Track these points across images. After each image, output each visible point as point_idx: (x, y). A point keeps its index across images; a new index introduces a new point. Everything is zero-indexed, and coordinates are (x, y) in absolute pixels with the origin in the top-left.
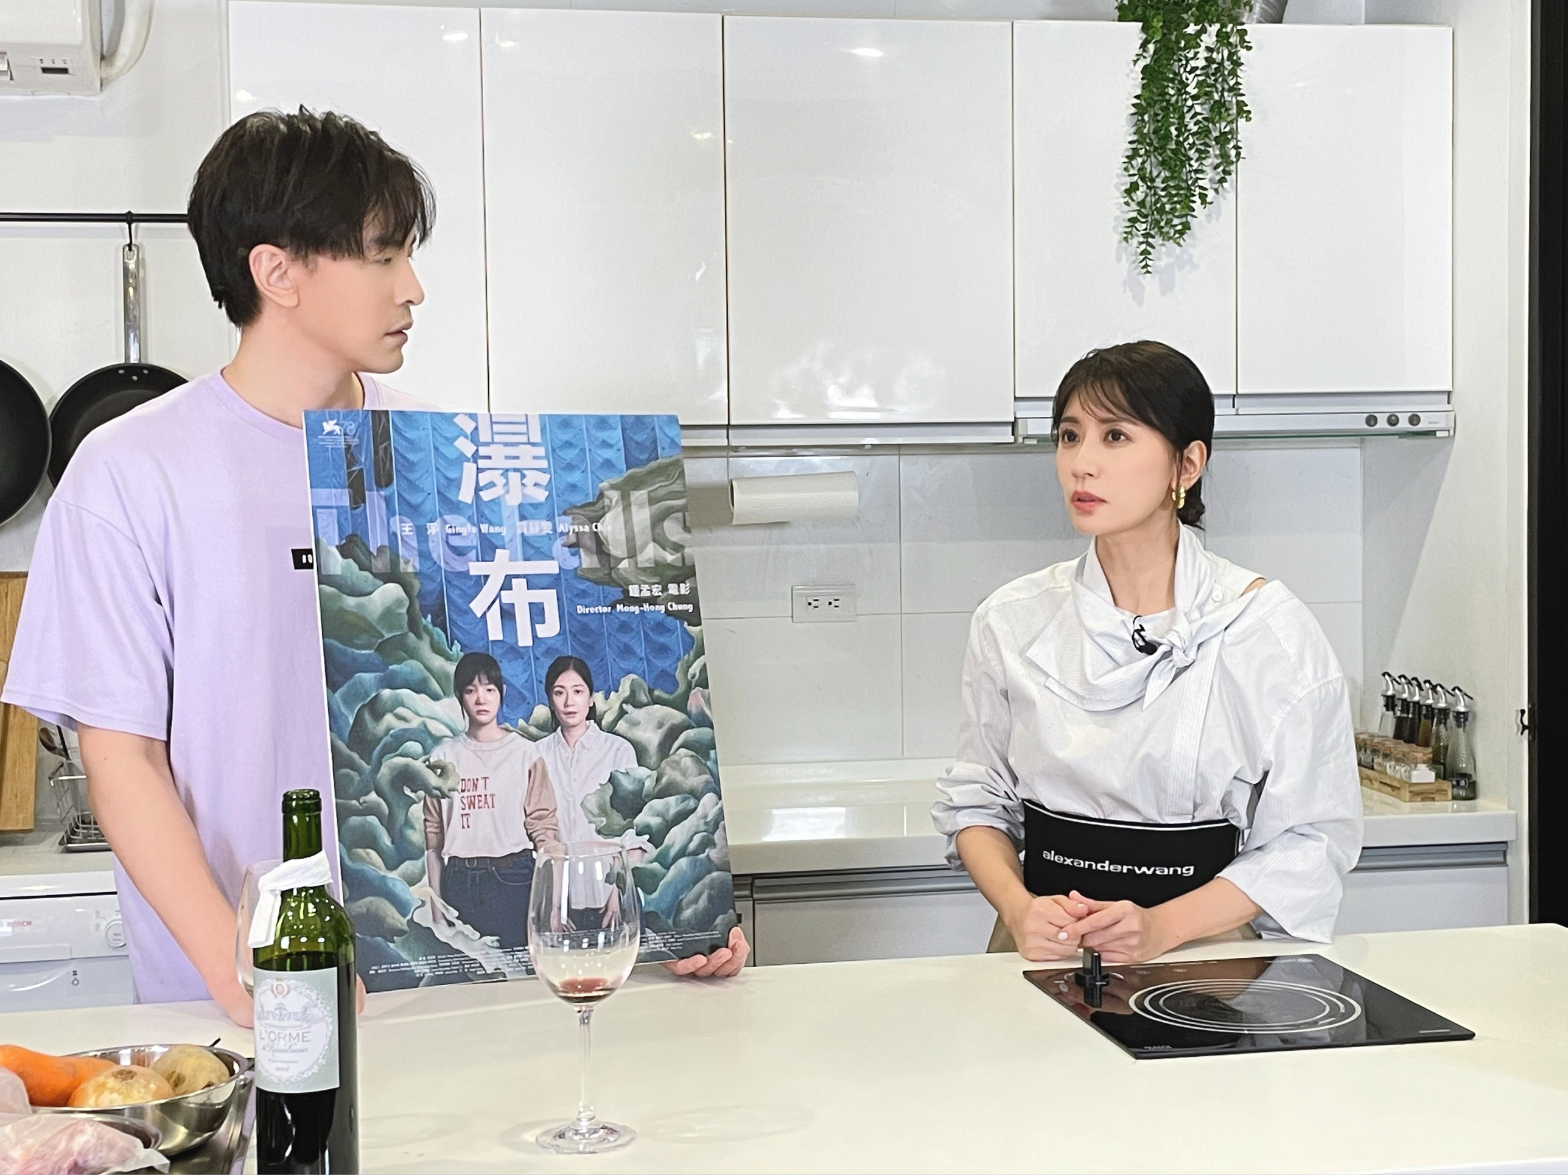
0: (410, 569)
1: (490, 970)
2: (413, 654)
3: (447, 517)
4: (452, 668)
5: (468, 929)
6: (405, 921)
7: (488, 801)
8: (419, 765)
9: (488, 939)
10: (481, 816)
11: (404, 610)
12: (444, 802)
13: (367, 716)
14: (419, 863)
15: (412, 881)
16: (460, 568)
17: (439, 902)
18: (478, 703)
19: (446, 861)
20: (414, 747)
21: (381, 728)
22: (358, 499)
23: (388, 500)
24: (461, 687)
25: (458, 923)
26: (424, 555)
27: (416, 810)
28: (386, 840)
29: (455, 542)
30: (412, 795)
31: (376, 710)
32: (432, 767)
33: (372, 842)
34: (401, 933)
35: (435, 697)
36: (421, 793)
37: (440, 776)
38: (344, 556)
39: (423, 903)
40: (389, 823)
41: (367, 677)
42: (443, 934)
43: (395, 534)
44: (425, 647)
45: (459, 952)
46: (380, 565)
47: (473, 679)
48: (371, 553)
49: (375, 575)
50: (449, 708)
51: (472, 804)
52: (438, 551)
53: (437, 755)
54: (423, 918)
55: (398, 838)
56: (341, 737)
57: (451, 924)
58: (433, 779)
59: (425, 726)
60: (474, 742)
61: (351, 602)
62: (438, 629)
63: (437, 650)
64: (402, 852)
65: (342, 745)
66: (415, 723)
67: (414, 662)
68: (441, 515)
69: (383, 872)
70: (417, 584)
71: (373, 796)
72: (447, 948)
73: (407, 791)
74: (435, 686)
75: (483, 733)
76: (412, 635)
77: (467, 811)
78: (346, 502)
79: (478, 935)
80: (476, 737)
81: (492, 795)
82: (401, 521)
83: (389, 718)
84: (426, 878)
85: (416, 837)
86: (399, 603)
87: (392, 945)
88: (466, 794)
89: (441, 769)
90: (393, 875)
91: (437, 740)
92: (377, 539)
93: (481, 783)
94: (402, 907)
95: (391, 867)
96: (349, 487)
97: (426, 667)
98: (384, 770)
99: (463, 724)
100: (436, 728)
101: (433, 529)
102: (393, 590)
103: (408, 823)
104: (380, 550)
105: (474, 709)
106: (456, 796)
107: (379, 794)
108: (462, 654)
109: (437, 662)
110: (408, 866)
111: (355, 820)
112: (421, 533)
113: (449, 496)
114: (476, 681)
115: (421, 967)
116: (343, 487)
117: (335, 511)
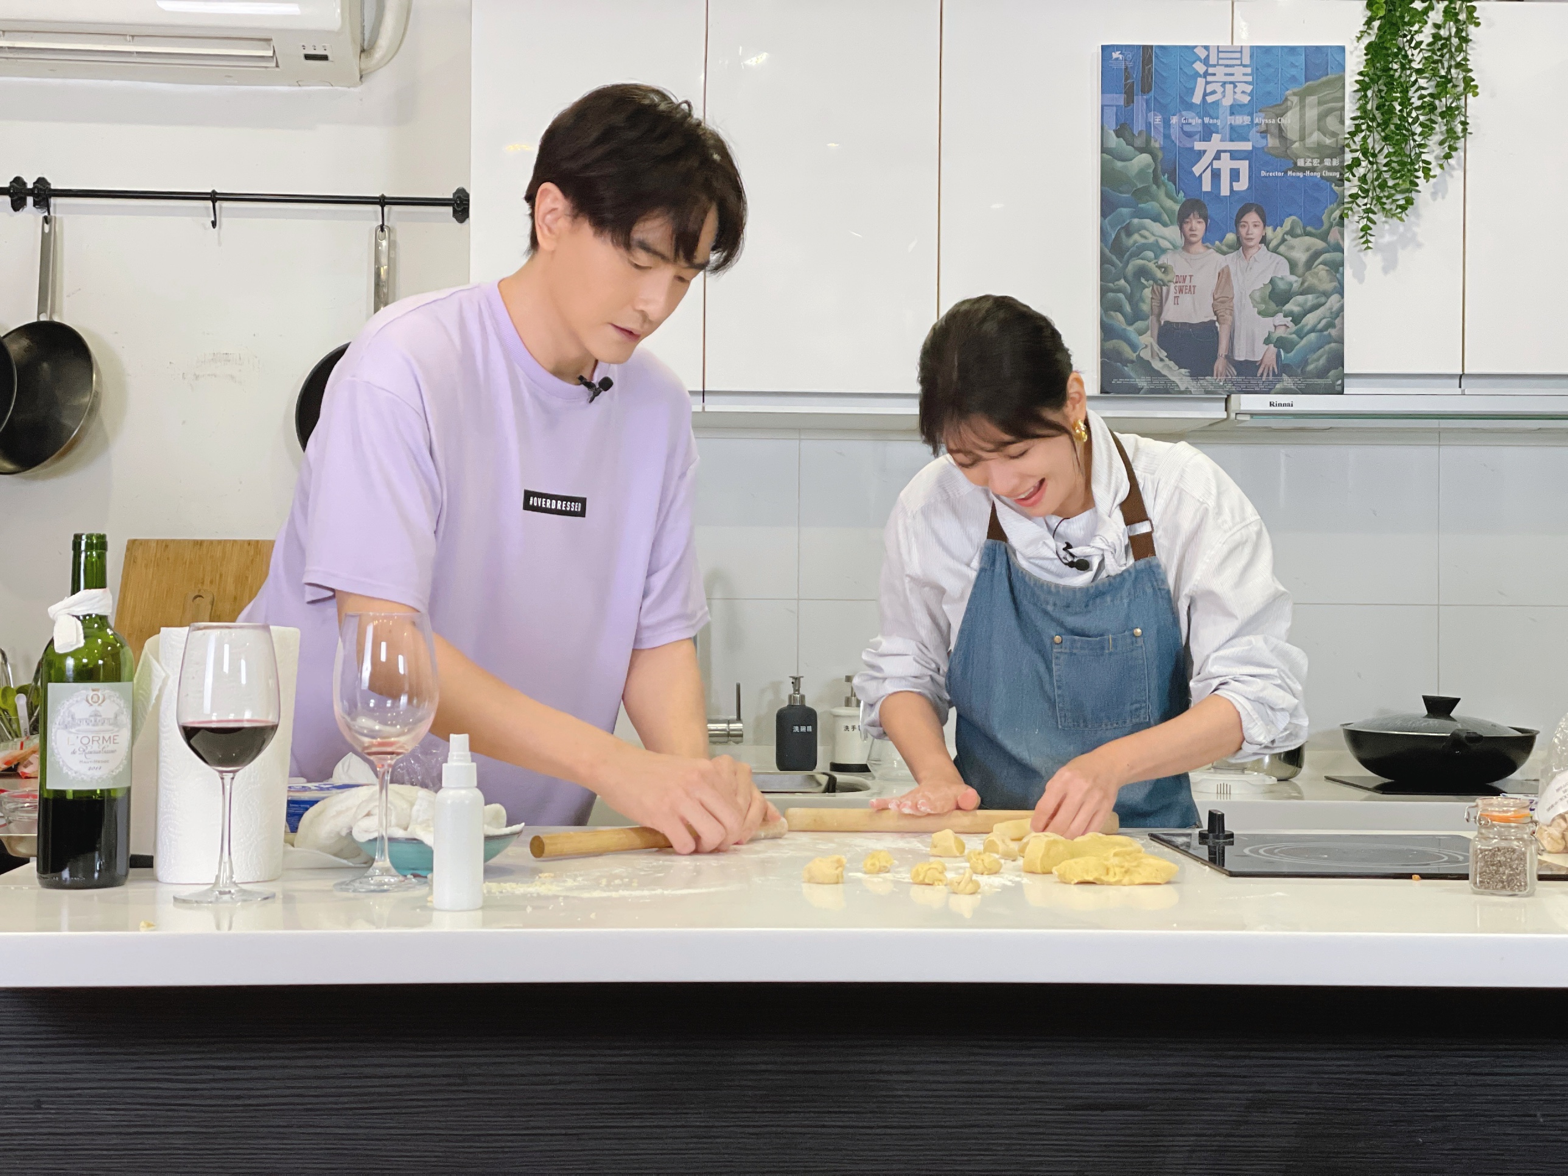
0: (1157, 145)
1: (1182, 388)
2: (1154, 198)
3: (1184, 113)
4: (1177, 207)
5: (1172, 364)
6: (1135, 355)
7: (1191, 290)
8: (1151, 265)
9: (1183, 371)
10: (1186, 299)
11: (1151, 171)
12: (1164, 288)
13: (1123, 235)
14: (1146, 323)
15: (1141, 333)
16: (1188, 146)
17: (1156, 347)
18: (1191, 230)
19: (1162, 323)
20: (1150, 254)
21: (1131, 241)
22: (1130, 100)
23: (1147, 102)
24: (1182, 219)
25: (1166, 359)
26: (1167, 137)
27: (1147, 292)
28: (1128, 308)
29: (1187, 128)
30: (1145, 282)
31: (1129, 231)
32: (1160, 267)
33: (1119, 309)
34: (1132, 362)
35: (1165, 225)
36: (1151, 282)
37: (1164, 272)
38: (1118, 136)
39: (1146, 346)
40: (1130, 298)
41: (1125, 211)
42: (1157, 365)
43: (1150, 124)
44: (1162, 194)
45: (1164, 376)
46: (1139, 142)
47: (1189, 215)
48: (1134, 135)
49: (1136, 149)
50: (1173, 232)
51: (1181, 291)
52: (1175, 133)
53: (1163, 260)
54: (1145, 354)
55: (1135, 306)
56: (1106, 246)
57: (1162, 360)
58: (1159, 274)
59: (1157, 241)
60: (1186, 254)
61: (1119, 164)
62: (1170, 183)
63: (1169, 196)
64: (1136, 316)
65: (1107, 251)
66: (1152, 239)
67: (1154, 203)
68: (1180, 111)
69: (1124, 326)
70: (1160, 155)
71: (1122, 282)
72: (1158, 374)
73: (1143, 280)
74: (1165, 217)
75: (1194, 248)
76: (1154, 187)
77: (1178, 295)
78: (1122, 103)
79: (1177, 367)
80: (1188, 252)
81: (1194, 287)
82: (1155, 115)
83: (1136, 237)
84: (1149, 333)
85: (1145, 307)
86: (1149, 166)
87: (1126, 368)
88: (1178, 284)
89: (1165, 269)
90: (1130, 329)
91: (1164, 251)
92: (1139, 126)
93: (1188, 278)
94: (1134, 347)
95: (1130, 323)
96: (1125, 93)
97: (1162, 207)
98: (1130, 267)
99: (1180, 241)
100: (1164, 244)
101: (1174, 120)
102: (1145, 158)
103: (1142, 300)
104: (1140, 133)
105: (1188, 233)
106: (1172, 286)
107: (1126, 281)
108: (1184, 199)
109: (1169, 203)
110: (1140, 324)
111: (1111, 295)
112: (1167, 123)
113: (1187, 99)
114: (1192, 215)
115: (1142, 382)
116: (1121, 93)
117: (1115, 108)
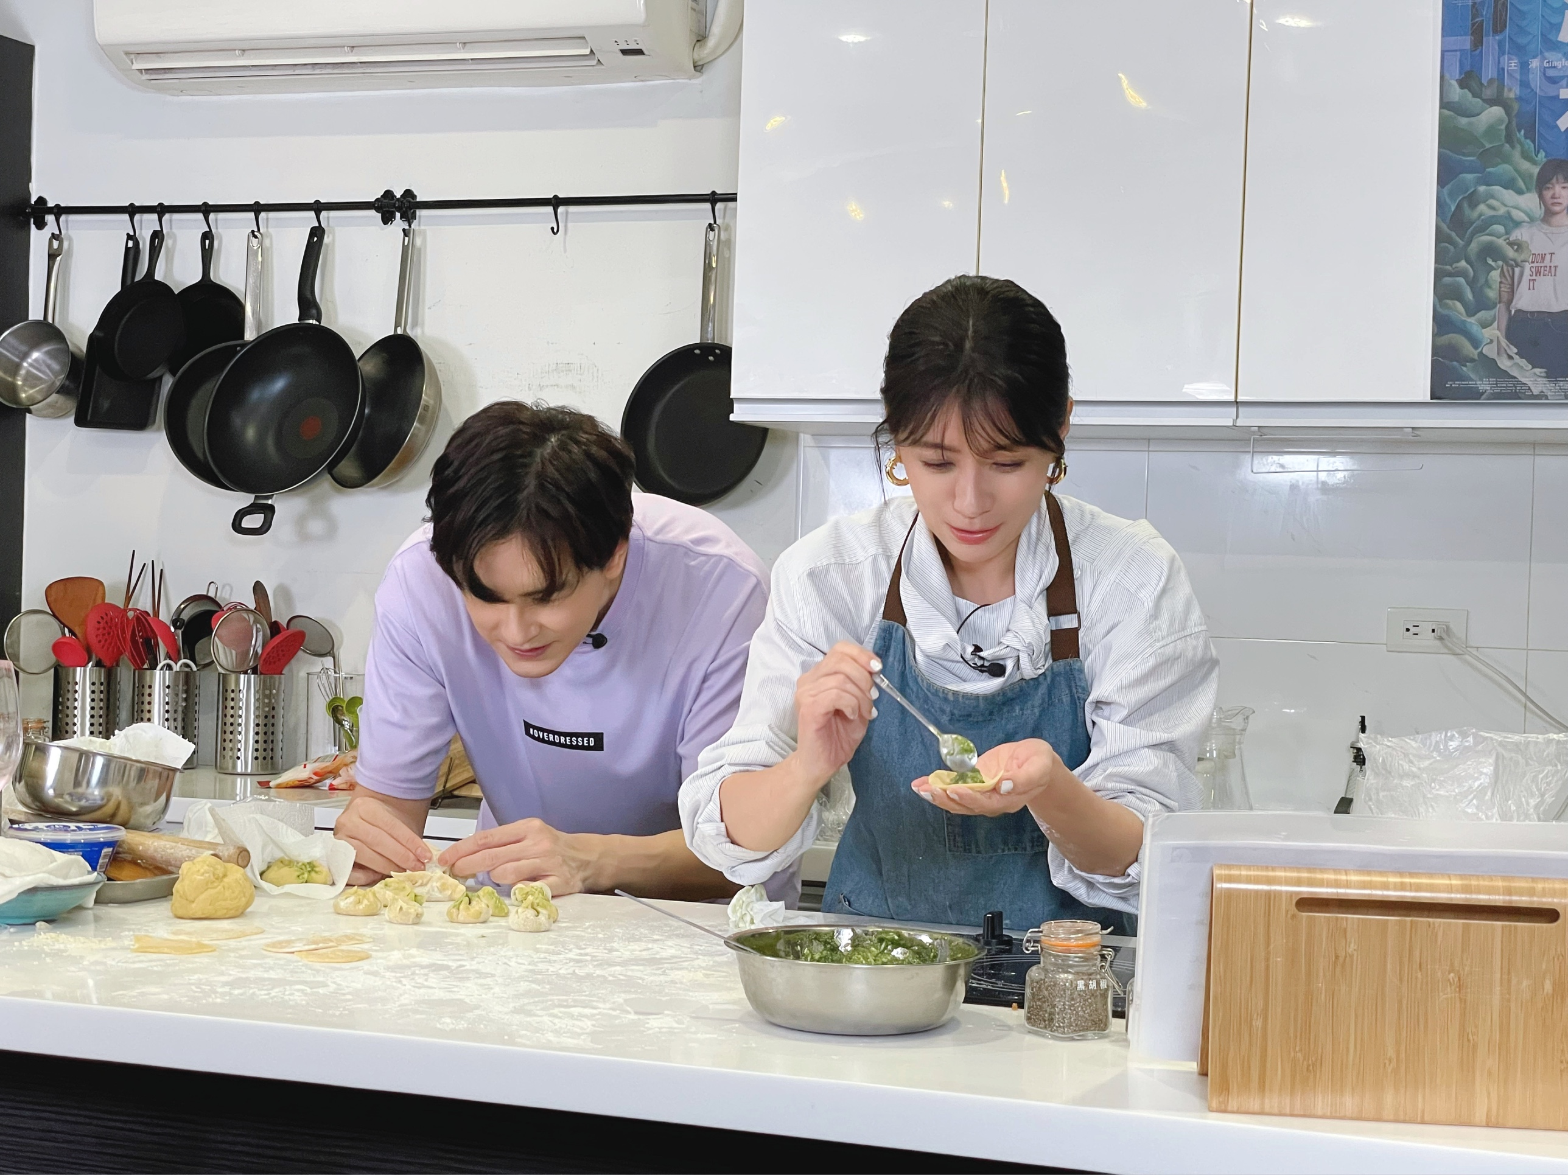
0: (1512, 95)
1: (1536, 392)
2: (1507, 159)
3: (1546, 54)
4: (1536, 170)
5: (1523, 362)
6: (1476, 352)
7: (1552, 271)
8: (1501, 242)
9: (1538, 371)
10: (1545, 283)
11: (1503, 127)
12: (1517, 270)
13: (1465, 205)
14: (1492, 313)
15: (1485, 325)
16: (1552, 93)
17: (1504, 342)
18: (1553, 197)
19: (1513, 313)
20: (1500, 229)
21: (1475, 214)
22: (1478, 43)
23: (1501, 44)
24: (1542, 183)
26: (1525, 84)
27: (1495, 275)
28: (1469, 295)
29: (1551, 73)
30: (1493, 264)
31: (1473, 200)
32: (1511, 244)
33: (1459, 296)
34: (1472, 360)
35: (1520, 192)
38: (1462, 86)
39: (1492, 341)
40: (1471, 283)
41: (1469, 177)
42: (1504, 364)
43: (1503, 69)
44: (1516, 154)
45: (1515, 378)
46: (1489, 93)
47: (1551, 179)
48: (1482, 84)
49: (1484, 101)
51: (1538, 273)
52: (1536, 81)
53: (1516, 235)
54: (1490, 351)
55: (1478, 294)
56: (1444, 221)
58: (1510, 253)
59: (1509, 213)
60: (1545, 227)
61: (1464, 121)
62: (1528, 141)
63: (1526, 156)
64: (1482, 304)
65: (1444, 227)
66: (1502, 211)
67: (1506, 167)
68: (1541, 52)
69: (1464, 318)
70: (1516, 106)
71: (1463, 263)
72: (1505, 374)
73: (1490, 261)
74: (1521, 184)
75: (1556, 220)
76: (1507, 146)
77: (1534, 277)
78: (1468, 46)
79: (1530, 367)
80: (1550, 225)
81: (1556, 267)
82: (1509, 59)
83: (1482, 207)
84: (1495, 324)
85: (1492, 294)
86: (1501, 121)
87: (1464, 369)
88: (1535, 265)
89: (1518, 246)
90: (1469, 320)
92: (1489, 72)
93: (1548, 257)
94: (1475, 343)
95: (1471, 313)
96: (1472, 34)
97: (1516, 170)
98: (1474, 246)
99: (1539, 212)
100: (1517, 215)
101: (1535, 64)
102: (1497, 111)
103: (1487, 284)
104: (1491, 81)
105: (1550, 201)
106: (1527, 266)
107: (1468, 262)
108: (1545, 160)
109: (1525, 165)
110: (1483, 314)
111: (1447, 280)
112: (1524, 66)
113: (1550, 36)
114: (1554, 180)
115: (1484, 385)
116: (1465, 34)
117: (1458, 53)
